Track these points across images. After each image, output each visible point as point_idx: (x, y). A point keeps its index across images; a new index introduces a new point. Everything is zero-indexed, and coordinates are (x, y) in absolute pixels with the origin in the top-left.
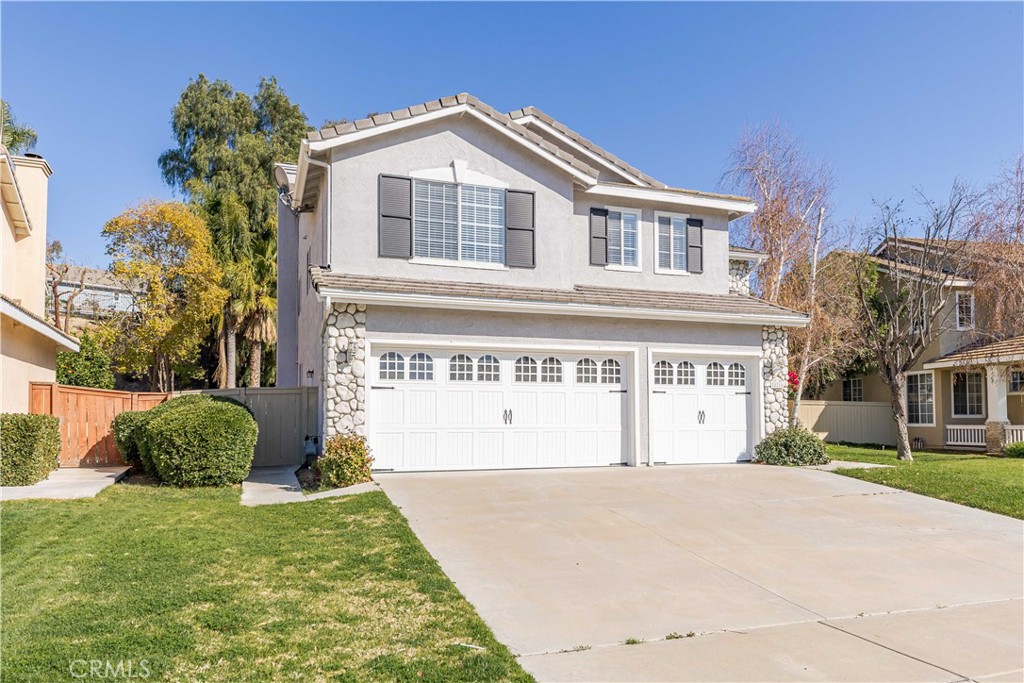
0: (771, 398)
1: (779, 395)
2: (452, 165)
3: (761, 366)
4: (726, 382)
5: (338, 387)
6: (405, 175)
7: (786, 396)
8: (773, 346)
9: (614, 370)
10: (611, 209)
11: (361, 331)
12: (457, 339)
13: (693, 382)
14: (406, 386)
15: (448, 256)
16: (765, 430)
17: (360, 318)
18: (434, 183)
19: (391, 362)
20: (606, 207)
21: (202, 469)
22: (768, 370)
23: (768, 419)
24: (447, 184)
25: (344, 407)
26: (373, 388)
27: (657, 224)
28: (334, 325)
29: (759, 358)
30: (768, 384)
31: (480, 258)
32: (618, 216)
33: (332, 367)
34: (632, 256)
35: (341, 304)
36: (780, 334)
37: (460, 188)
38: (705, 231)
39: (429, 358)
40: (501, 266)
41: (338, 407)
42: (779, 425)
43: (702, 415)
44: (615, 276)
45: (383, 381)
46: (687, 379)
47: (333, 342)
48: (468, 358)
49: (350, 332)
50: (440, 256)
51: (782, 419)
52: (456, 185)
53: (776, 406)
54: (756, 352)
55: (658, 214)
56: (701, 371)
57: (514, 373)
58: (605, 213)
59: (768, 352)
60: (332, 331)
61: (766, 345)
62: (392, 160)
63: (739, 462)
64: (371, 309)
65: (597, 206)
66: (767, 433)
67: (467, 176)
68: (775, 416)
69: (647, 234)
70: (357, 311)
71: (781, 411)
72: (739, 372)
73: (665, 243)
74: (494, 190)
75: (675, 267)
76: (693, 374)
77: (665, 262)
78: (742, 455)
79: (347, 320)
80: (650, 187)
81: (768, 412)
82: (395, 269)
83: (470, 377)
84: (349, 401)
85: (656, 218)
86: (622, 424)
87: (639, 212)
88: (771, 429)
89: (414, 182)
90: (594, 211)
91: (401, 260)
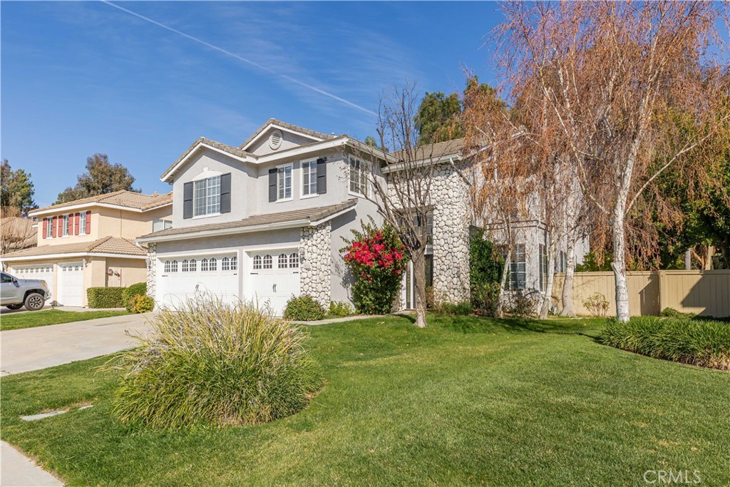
0: (304, 275)
1: (309, 273)
2: (204, 171)
3: (300, 254)
4: (288, 266)
5: (149, 276)
6: (191, 181)
7: (315, 273)
8: (306, 240)
12: (179, 253)
13: (271, 267)
14: (170, 275)
18: (200, 181)
19: (167, 266)
20: (277, 167)
22: (303, 256)
24: (203, 180)
26: (163, 276)
27: (301, 169)
28: (149, 252)
30: (302, 266)
31: (213, 211)
32: (282, 170)
33: (148, 268)
34: (289, 192)
36: (310, 232)
38: (327, 164)
40: (220, 214)
41: (149, 284)
43: (274, 286)
45: (165, 273)
46: (269, 266)
48: (187, 261)
50: (202, 214)
52: (206, 179)
53: (308, 280)
54: (297, 245)
55: (301, 162)
56: (275, 259)
57: (201, 267)
58: (275, 170)
59: (303, 244)
61: (302, 240)
62: (188, 176)
64: (157, 245)
65: (273, 167)
68: (306, 287)
69: (297, 175)
70: (154, 245)
71: (310, 284)
72: (295, 259)
73: (306, 179)
74: (214, 178)
75: (311, 193)
76: (271, 262)
77: (306, 192)
79: (151, 250)
80: (327, 140)
81: (302, 285)
82: (188, 223)
83: (188, 270)
85: (301, 165)
87: (292, 163)
88: (303, 295)
89: (194, 183)
90: (271, 171)
91: (190, 219)
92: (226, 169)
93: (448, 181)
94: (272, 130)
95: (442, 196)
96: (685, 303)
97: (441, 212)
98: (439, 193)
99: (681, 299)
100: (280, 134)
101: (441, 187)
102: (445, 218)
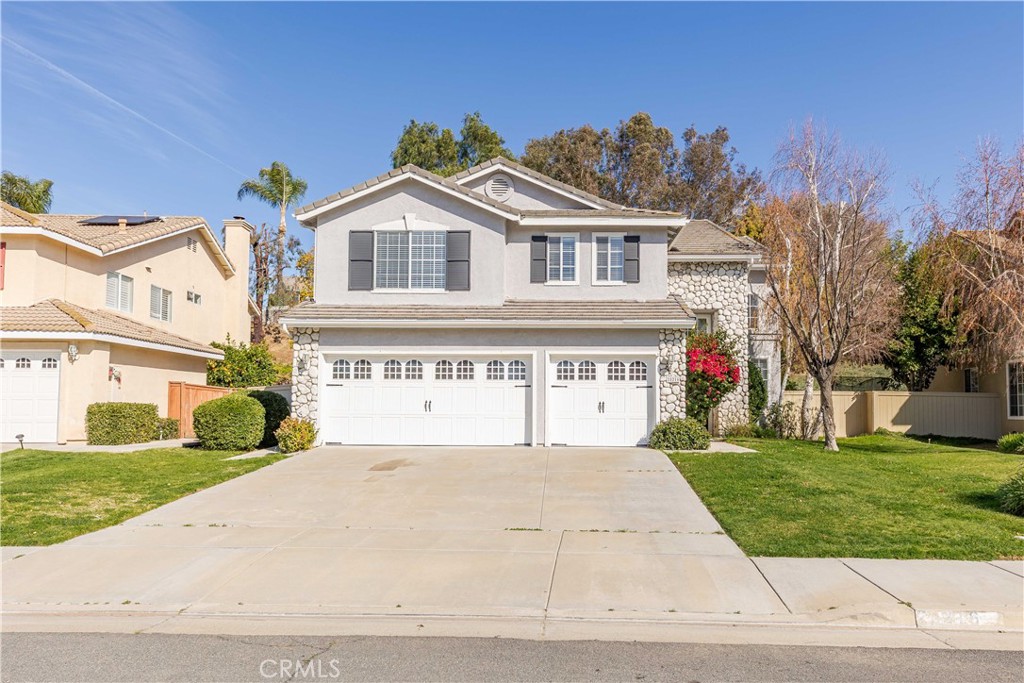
0: (667, 391)
1: (676, 389)
2: (404, 218)
3: (658, 363)
5: (299, 385)
6: (369, 229)
7: (684, 388)
8: (670, 346)
9: (521, 369)
10: (550, 235)
11: (315, 346)
12: (385, 349)
13: (594, 378)
14: (351, 384)
15: (402, 286)
16: (661, 417)
17: (315, 337)
18: (391, 233)
19: (341, 368)
20: (546, 234)
21: (216, 439)
22: (665, 366)
23: (663, 409)
24: (401, 232)
25: (303, 399)
26: (328, 385)
27: (594, 244)
28: (297, 342)
29: (655, 357)
30: (663, 379)
31: (426, 285)
32: (557, 241)
33: (295, 371)
34: (570, 274)
35: (301, 329)
36: (677, 335)
37: (410, 234)
38: (641, 245)
39: (369, 363)
40: (443, 290)
41: (299, 399)
42: (675, 414)
43: (601, 404)
44: (555, 290)
45: (335, 380)
46: (589, 376)
47: (296, 354)
48: (398, 363)
49: (308, 347)
50: (395, 286)
51: (678, 409)
52: (408, 232)
53: (673, 398)
54: (653, 351)
55: (595, 235)
56: (602, 369)
57: (434, 373)
58: (544, 239)
59: (665, 352)
60: (296, 346)
61: (663, 345)
62: (359, 220)
63: (638, 446)
64: (321, 331)
65: (538, 234)
66: (662, 421)
67: (415, 224)
68: (671, 407)
69: (585, 252)
70: (313, 332)
71: (678, 402)
72: (640, 369)
73: (602, 259)
74: (438, 233)
75: (612, 279)
76: (593, 371)
77: (602, 274)
78: (642, 440)
79: (304, 339)
81: (664, 403)
82: (361, 298)
83: (399, 377)
84: (306, 395)
85: (594, 239)
86: (526, 412)
87: (577, 235)
88: (665, 417)
89: (376, 234)
90: (535, 239)
91: (365, 292)
92: (460, 223)
93: (737, 283)
94: (499, 172)
95: (730, 300)
96: (895, 422)
97: (728, 318)
98: (727, 296)
99: (891, 418)
100: (509, 182)
101: (728, 290)
102: (733, 326)
